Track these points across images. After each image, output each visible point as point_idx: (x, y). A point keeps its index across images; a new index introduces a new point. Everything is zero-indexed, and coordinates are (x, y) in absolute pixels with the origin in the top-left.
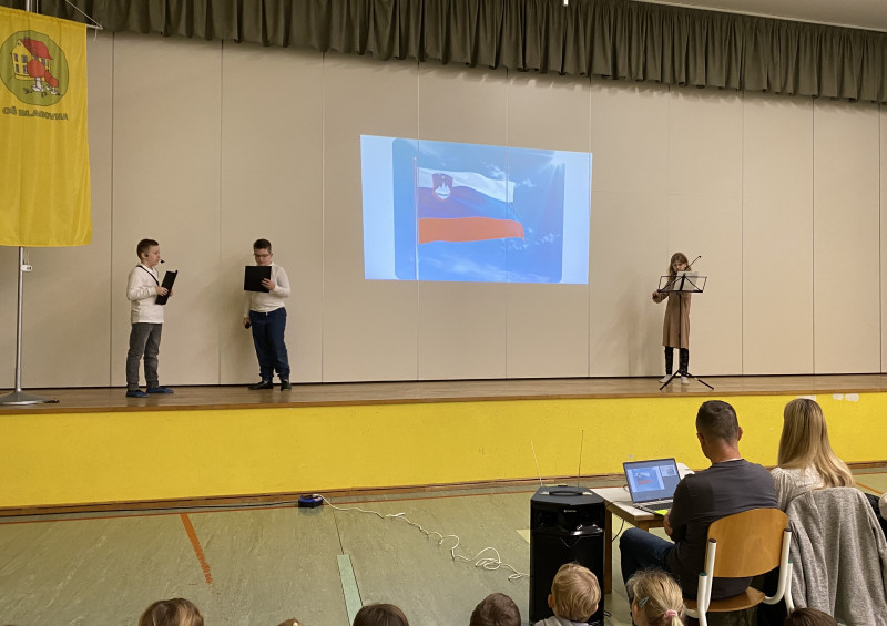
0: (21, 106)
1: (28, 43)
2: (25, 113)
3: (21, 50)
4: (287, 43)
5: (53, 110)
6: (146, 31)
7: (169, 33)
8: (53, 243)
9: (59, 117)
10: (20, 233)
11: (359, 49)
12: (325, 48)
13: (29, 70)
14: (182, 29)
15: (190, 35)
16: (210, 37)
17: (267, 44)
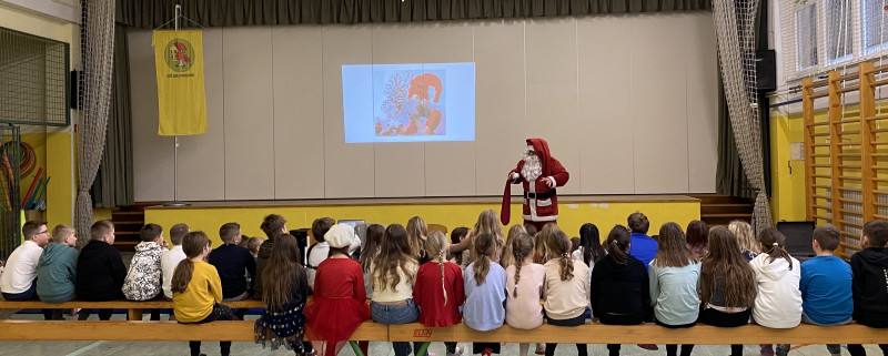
0: (174, 73)
1: (176, 45)
2: (176, 76)
3: (174, 48)
4: (301, 22)
5: (188, 72)
6: (234, 24)
7: (245, 24)
8: (190, 133)
9: (191, 75)
10: (175, 130)
11: (336, 20)
12: (319, 22)
13: (177, 57)
14: (250, 21)
15: (255, 23)
16: (264, 23)
17: (291, 23)
